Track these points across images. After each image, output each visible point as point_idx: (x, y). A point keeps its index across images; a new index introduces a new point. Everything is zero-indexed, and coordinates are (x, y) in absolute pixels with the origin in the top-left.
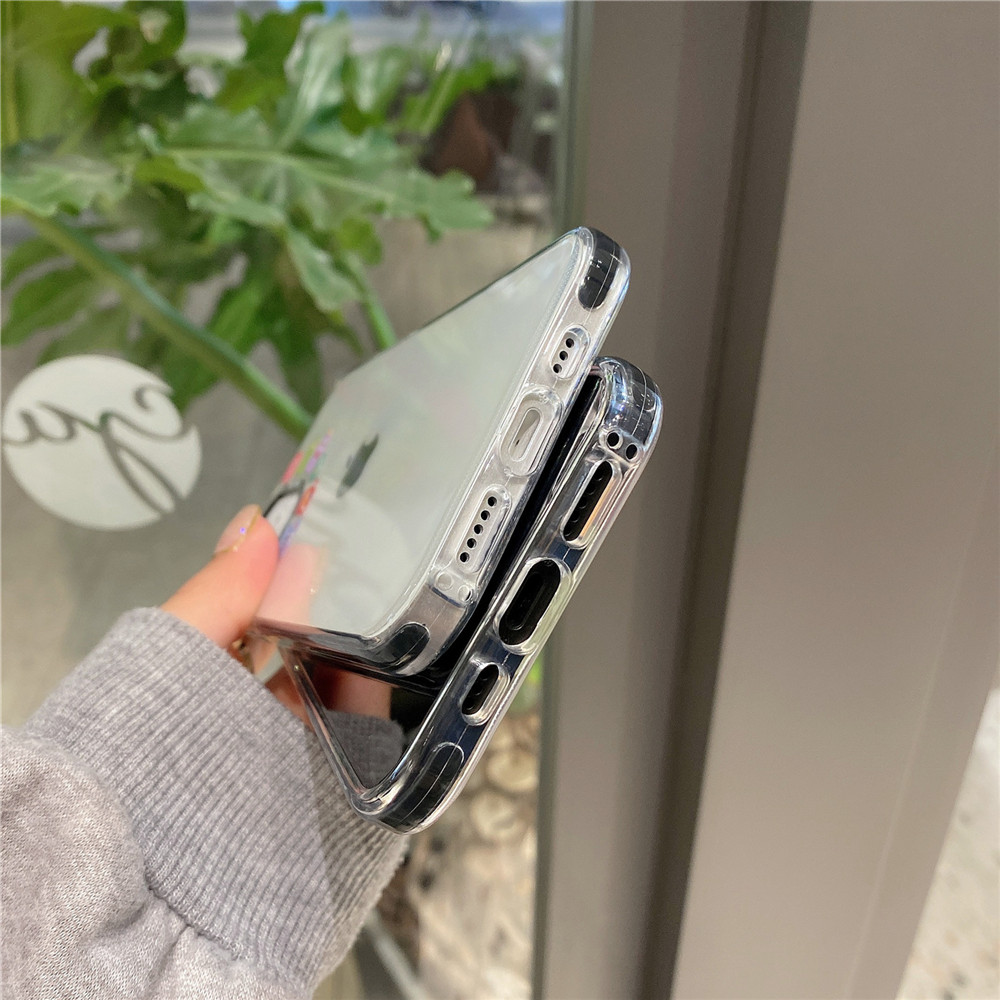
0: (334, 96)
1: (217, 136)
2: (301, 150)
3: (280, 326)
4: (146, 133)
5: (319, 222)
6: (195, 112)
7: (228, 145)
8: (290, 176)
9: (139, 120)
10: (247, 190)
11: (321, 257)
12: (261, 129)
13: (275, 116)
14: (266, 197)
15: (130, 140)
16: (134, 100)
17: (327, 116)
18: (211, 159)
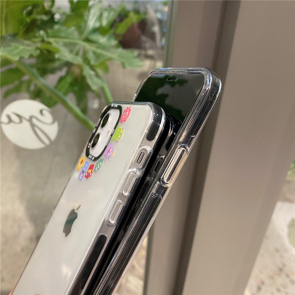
0: (97, 25)
1: (63, 35)
2: (88, 40)
3: (76, 88)
4: (42, 33)
5: (92, 62)
6: (56, 27)
7: (66, 37)
8: (84, 48)
9: (40, 28)
10: (71, 51)
11: (92, 73)
12: (76, 33)
13: (80, 29)
14: (77, 54)
15: (37, 34)
16: (39, 23)
17: (95, 30)
18: (61, 41)
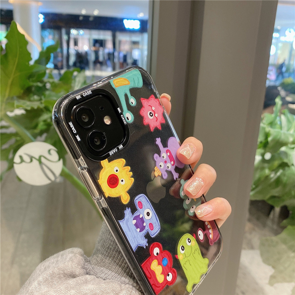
6: (47, 93)
